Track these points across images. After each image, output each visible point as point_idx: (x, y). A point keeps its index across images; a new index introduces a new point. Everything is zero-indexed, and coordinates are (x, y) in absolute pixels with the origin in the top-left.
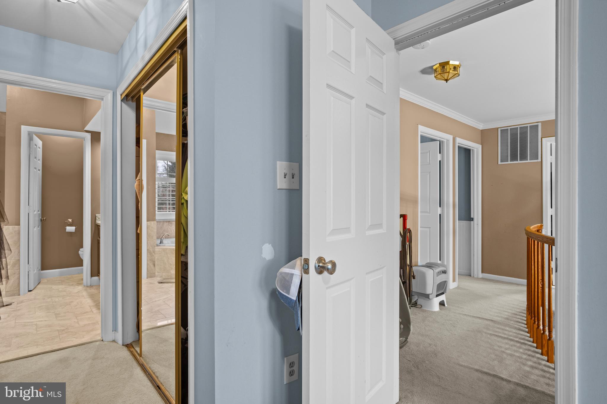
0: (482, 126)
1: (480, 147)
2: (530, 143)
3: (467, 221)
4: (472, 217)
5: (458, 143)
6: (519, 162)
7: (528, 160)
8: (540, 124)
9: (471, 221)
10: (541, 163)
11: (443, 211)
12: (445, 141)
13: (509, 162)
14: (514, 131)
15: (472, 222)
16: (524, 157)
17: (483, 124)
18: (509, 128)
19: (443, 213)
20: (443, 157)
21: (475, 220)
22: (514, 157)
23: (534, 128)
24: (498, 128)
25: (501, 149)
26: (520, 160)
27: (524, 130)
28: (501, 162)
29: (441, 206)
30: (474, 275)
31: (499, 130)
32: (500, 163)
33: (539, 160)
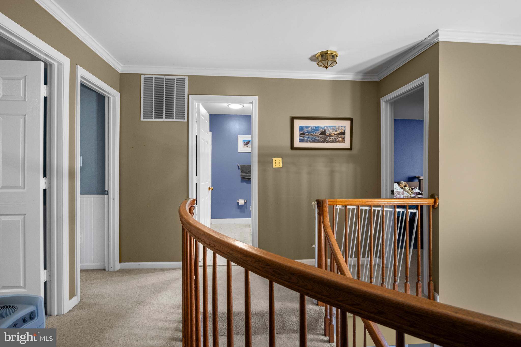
0: (120, 68)
1: (118, 95)
2: (176, 99)
3: (98, 196)
4: (106, 189)
5: (82, 77)
6: (164, 120)
7: (174, 119)
8: (187, 78)
9: (105, 194)
10: (187, 123)
11: (50, 184)
12: (55, 64)
13: (153, 120)
14: (159, 81)
15: (106, 196)
16: (169, 115)
17: (122, 65)
18: (154, 76)
19: (50, 187)
20: (50, 91)
21: (111, 193)
22: (159, 114)
23: (181, 81)
24: (141, 75)
25: (144, 102)
26: (166, 118)
27: (170, 81)
28: (144, 118)
29: (47, 175)
30: (110, 268)
31: (143, 76)
32: (142, 119)
33: (186, 120)
